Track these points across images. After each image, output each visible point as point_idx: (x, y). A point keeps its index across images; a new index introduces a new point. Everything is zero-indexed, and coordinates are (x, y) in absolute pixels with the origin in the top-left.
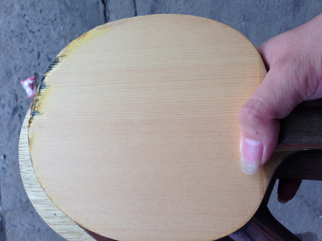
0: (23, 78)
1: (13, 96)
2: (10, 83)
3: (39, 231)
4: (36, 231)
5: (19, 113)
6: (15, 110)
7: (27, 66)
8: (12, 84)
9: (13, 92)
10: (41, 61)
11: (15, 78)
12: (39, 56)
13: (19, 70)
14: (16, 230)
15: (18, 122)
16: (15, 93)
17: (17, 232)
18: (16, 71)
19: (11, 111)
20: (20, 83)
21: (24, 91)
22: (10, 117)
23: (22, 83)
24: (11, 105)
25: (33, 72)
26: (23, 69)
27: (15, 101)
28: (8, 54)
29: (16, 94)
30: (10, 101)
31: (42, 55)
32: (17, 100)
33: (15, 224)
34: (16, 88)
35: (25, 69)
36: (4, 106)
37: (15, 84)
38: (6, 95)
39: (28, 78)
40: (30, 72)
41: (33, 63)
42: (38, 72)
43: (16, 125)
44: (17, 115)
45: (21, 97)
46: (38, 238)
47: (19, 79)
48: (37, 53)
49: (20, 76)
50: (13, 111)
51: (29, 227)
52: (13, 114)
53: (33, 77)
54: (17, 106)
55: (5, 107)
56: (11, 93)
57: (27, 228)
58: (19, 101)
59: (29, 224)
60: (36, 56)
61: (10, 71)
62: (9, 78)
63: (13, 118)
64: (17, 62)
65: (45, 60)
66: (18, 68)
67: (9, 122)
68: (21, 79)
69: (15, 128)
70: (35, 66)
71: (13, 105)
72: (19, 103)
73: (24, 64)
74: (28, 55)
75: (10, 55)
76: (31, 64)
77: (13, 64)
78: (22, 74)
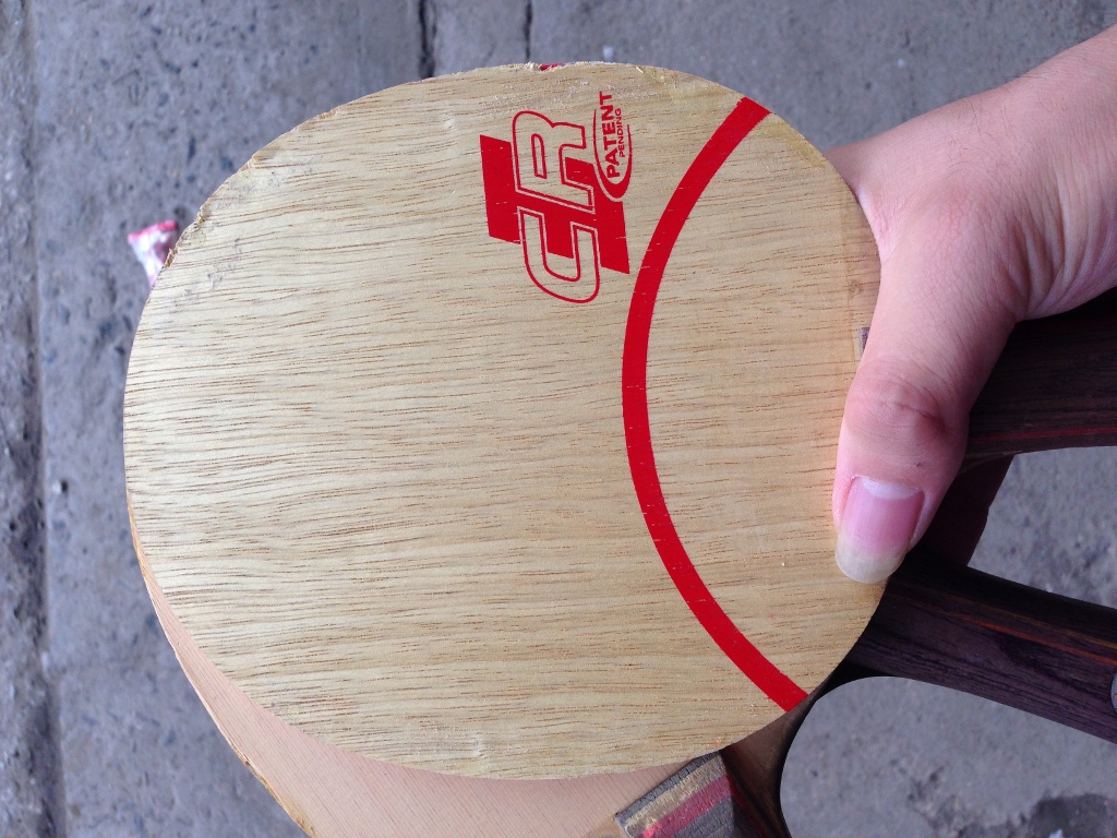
0: (135, 224)
1: (101, 285)
2: (93, 237)
3: (171, 740)
4: (161, 741)
5: (117, 342)
6: (106, 330)
7: (151, 184)
8: (99, 242)
9: (101, 269)
10: (198, 167)
11: (109, 221)
12: (192, 151)
13: (124, 196)
14: (95, 735)
15: (114, 373)
16: (107, 272)
17: (99, 740)
18: (114, 201)
19: (91, 334)
20: (126, 241)
21: (138, 266)
22: (87, 354)
23: (131, 239)
24: (91, 313)
25: (169, 206)
26: (135, 193)
27: (107, 300)
28: (87, 139)
30: (89, 301)
31: (202, 148)
32: (114, 299)
33: (92, 715)
34: (110, 258)
35: (145, 194)
36: (67, 316)
37: (109, 244)
38: (76, 279)
39: (154, 224)
40: (160, 205)
41: (173, 175)
42: (187, 205)
43: (106, 383)
44: (110, 348)
45: (126, 288)
46: (168, 763)
47: (123, 225)
48: (187, 140)
49: (127, 215)
50: (98, 333)
51: (139, 727)
52: (99, 344)
53: (169, 223)
54: (114, 316)
55: (72, 320)
56: (93, 274)
57: (132, 729)
58: (119, 303)
59: (139, 715)
60: (185, 151)
61: (92, 199)
62: (90, 221)
63: (98, 358)
64: (117, 169)
65: (211, 164)
66: (119, 190)
67: (83, 371)
68: (129, 226)
69: (102, 393)
70: (177, 185)
71: (100, 312)
72: (120, 309)
73: (143, 178)
74: (154, 145)
75: (96, 145)
76: (165, 177)
77: (105, 175)
78: (132, 209)
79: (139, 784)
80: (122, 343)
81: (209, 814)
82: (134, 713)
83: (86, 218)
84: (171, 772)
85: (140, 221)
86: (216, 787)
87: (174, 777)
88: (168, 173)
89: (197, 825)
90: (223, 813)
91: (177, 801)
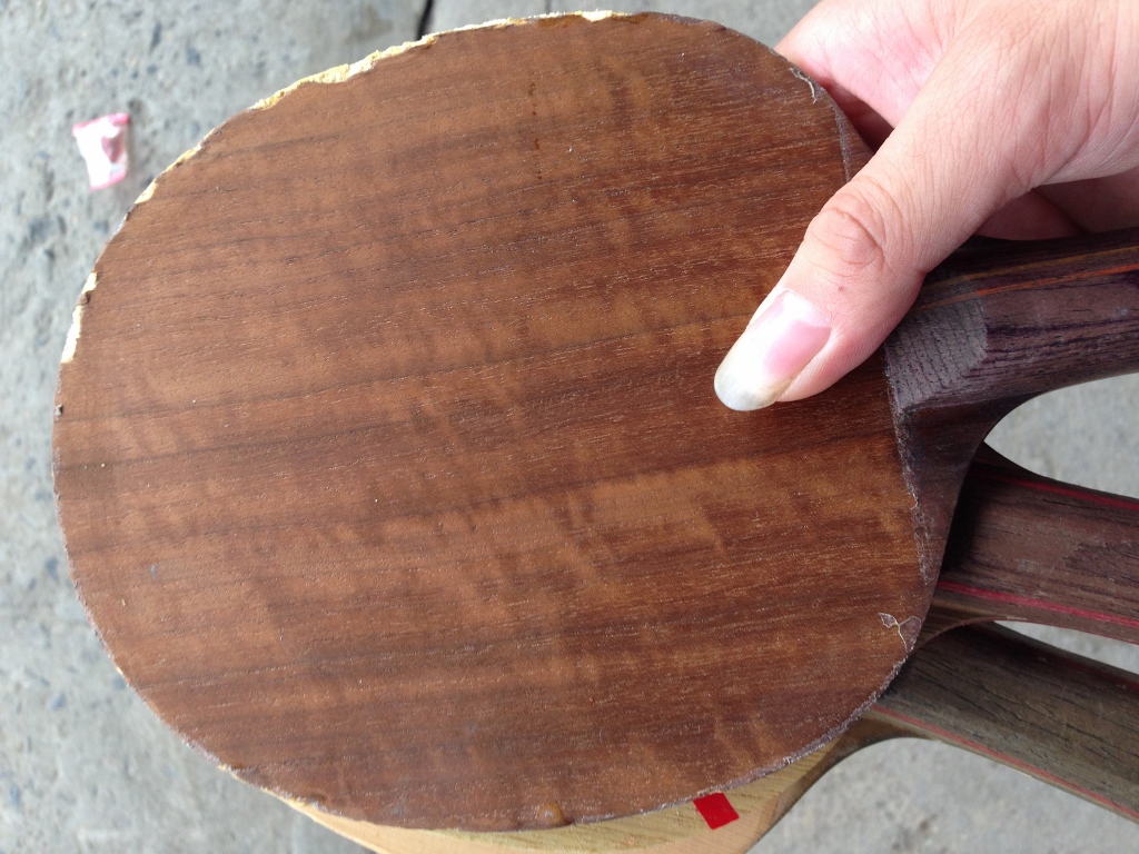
0: (83, 114)
1: (38, 178)
2: (35, 125)
3: (61, 703)
4: (50, 703)
5: (48, 244)
6: (37, 230)
7: (105, 72)
8: (41, 131)
9: (39, 161)
10: (161, 57)
11: (56, 108)
12: (156, 39)
13: (75, 82)
15: (40, 279)
16: (46, 165)
18: (63, 87)
19: (20, 232)
20: (71, 132)
21: (79, 162)
22: (13, 253)
23: (78, 132)
24: (23, 209)
25: (124, 97)
26: (88, 80)
27: (42, 196)
28: (42, 17)
29: (49, 169)
30: (22, 195)
31: (168, 37)
32: (49, 196)
34: (51, 148)
35: (99, 82)
37: (52, 133)
38: (11, 169)
39: (104, 114)
40: (114, 96)
41: (131, 64)
42: (144, 98)
43: (30, 289)
44: (39, 252)
45: (65, 184)
46: (54, 729)
47: (70, 114)
48: (152, 26)
49: (75, 104)
50: (27, 232)
51: (26, 685)
52: (28, 244)
53: (121, 116)
54: (47, 216)
56: (30, 165)
57: (18, 687)
58: (55, 200)
59: (29, 673)
60: (148, 38)
61: (40, 82)
62: (33, 107)
63: (25, 260)
64: (72, 52)
65: (176, 55)
66: (70, 76)
67: (6, 273)
68: (76, 115)
69: (24, 301)
70: (135, 75)
71: (33, 209)
72: (55, 207)
73: (98, 63)
74: (116, 29)
75: (51, 24)
76: (123, 64)
77: (57, 57)
78: (82, 97)
79: (20, 749)
80: (53, 245)
81: (95, 792)
82: (22, 669)
83: (31, 104)
84: (56, 739)
85: (89, 113)
86: (106, 763)
87: (59, 746)
88: (127, 60)
89: (81, 804)
90: (112, 794)
91: (61, 774)
